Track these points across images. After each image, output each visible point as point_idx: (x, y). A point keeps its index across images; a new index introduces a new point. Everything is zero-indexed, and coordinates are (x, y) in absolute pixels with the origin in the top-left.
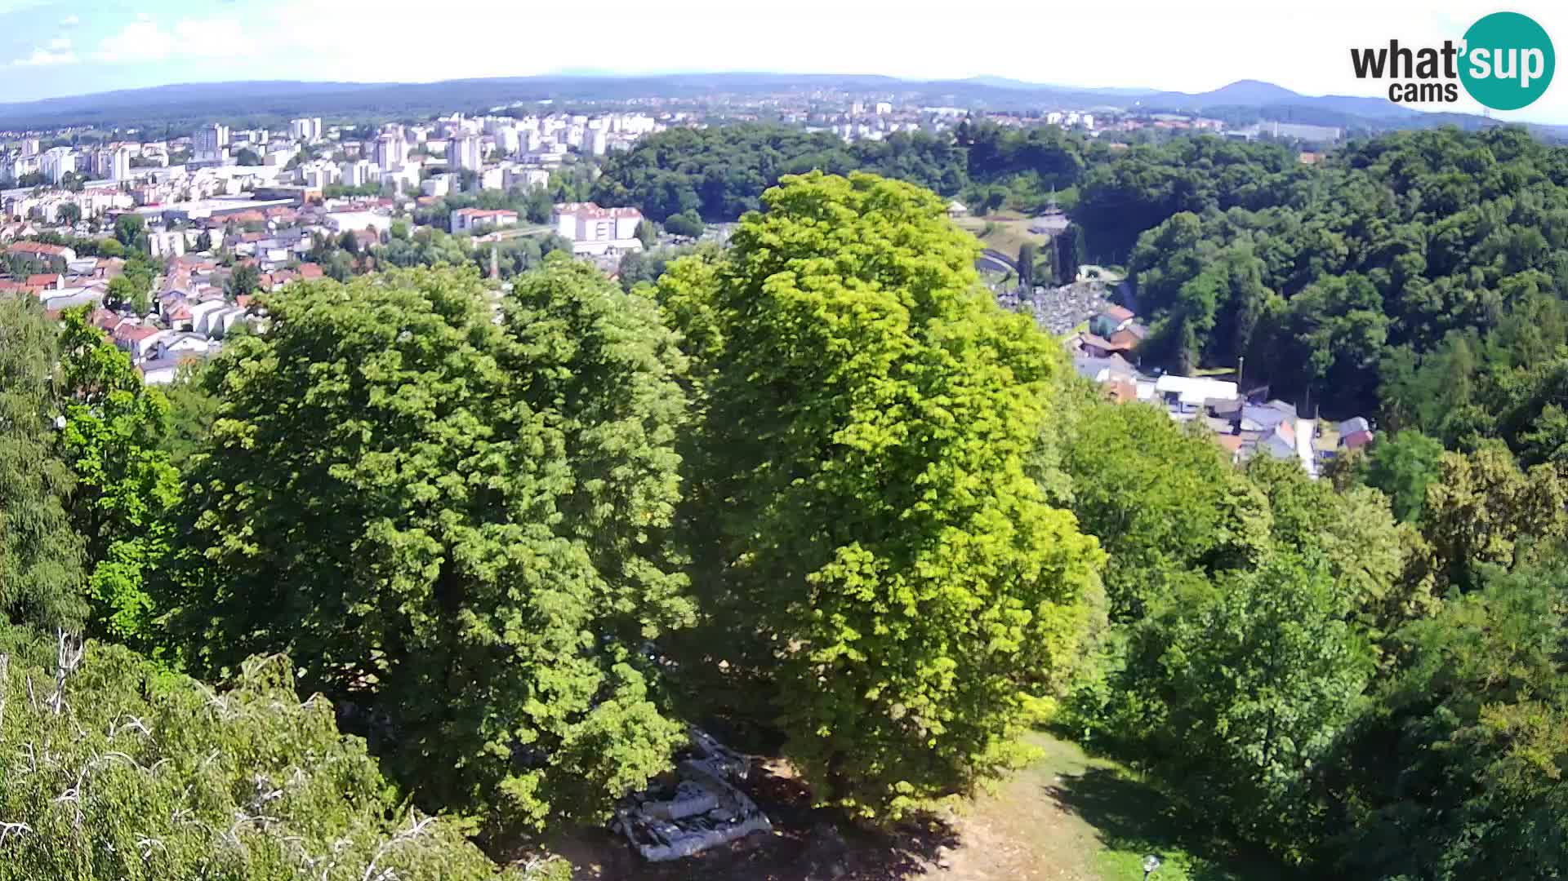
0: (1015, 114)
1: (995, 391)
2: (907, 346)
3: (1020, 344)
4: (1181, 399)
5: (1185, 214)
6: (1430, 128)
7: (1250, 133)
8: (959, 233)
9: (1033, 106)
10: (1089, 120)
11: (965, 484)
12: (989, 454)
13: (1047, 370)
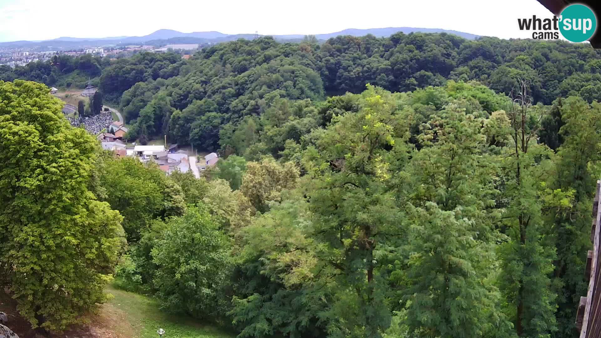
0: (75, 51)
1: (73, 159)
2: (40, 146)
3: (82, 140)
4: (144, 153)
5: (140, 83)
6: (234, 40)
7: (165, 49)
8: (55, 99)
9: (80, 47)
10: (102, 50)
11: (67, 197)
12: (74, 184)
13: (92, 149)
